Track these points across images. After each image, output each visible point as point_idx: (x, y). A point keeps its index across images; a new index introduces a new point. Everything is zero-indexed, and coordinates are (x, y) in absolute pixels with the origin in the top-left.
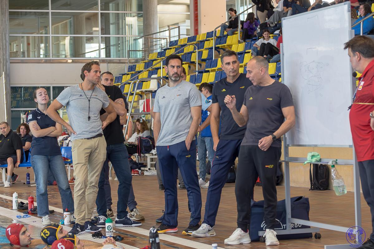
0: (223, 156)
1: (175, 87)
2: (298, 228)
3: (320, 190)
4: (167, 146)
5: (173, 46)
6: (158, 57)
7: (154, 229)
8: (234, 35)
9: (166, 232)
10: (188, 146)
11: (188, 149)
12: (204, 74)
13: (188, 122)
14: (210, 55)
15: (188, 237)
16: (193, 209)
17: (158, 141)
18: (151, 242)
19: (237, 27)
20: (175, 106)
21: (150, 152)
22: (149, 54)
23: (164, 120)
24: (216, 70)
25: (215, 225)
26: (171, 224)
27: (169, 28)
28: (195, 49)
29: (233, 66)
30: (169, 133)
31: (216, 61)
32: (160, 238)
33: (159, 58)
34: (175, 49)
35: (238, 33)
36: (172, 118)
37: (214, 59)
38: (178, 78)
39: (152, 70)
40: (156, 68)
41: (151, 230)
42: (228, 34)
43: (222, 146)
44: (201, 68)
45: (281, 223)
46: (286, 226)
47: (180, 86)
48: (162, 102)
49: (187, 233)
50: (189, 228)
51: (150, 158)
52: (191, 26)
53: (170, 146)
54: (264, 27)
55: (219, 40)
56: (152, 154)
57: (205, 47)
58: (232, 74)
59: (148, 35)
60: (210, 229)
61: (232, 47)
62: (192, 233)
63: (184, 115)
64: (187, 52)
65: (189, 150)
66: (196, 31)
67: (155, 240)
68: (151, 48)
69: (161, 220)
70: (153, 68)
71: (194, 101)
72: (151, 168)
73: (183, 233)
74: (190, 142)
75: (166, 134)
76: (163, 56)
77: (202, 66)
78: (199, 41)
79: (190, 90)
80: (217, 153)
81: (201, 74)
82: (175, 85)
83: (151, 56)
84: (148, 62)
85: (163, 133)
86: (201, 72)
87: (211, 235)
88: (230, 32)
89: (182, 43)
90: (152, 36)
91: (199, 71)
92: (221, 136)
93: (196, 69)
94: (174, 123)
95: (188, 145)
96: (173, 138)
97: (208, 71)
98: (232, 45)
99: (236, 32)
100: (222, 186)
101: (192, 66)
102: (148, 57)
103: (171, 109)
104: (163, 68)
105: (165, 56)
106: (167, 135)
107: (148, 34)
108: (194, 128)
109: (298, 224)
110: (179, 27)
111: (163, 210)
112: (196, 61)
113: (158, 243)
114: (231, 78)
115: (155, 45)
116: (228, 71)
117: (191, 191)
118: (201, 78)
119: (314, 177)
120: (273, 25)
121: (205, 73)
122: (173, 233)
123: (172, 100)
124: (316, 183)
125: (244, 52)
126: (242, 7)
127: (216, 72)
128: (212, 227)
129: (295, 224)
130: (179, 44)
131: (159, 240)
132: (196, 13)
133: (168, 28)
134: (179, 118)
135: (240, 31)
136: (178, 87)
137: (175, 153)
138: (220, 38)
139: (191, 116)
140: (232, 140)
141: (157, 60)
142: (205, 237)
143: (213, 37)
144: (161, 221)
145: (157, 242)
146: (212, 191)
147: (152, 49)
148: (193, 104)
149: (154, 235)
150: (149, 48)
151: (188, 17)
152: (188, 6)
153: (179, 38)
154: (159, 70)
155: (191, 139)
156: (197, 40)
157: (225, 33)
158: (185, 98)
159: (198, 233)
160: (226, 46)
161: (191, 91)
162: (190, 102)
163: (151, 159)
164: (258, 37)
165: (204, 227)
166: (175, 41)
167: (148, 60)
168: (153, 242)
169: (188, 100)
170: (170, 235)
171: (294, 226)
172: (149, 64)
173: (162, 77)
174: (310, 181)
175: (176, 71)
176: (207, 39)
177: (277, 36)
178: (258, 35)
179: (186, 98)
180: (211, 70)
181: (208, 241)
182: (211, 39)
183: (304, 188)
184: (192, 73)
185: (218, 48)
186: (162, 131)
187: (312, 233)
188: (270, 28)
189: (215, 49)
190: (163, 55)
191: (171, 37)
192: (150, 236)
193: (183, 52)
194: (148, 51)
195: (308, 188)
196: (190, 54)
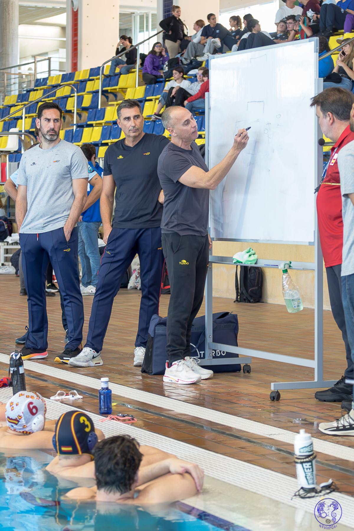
0: (116, 251)
1: (51, 150)
2: (221, 357)
3: (250, 302)
4: (37, 234)
5: (40, 86)
6: (17, 102)
7: (17, 354)
8: (130, 74)
9: (31, 358)
10: (67, 236)
11: (68, 239)
12: (86, 130)
13: (68, 200)
14: (94, 101)
15: (62, 366)
16: (71, 326)
17: (23, 227)
18: (12, 372)
19: (134, 62)
20: (50, 177)
21: (5, 240)
22: (5, 96)
23: (34, 197)
24: (103, 124)
25: (103, 349)
26: (39, 347)
27: (35, 60)
28: (72, 91)
29: (134, 122)
30: (40, 216)
31: (103, 111)
32: (25, 368)
33: (20, 104)
34: (42, 91)
35: (136, 71)
36: (45, 194)
37: (99, 107)
38: (56, 137)
39: (8, 120)
40: (14, 117)
41: (12, 355)
42: (122, 73)
43: (115, 238)
44: (80, 120)
45: (197, 349)
46: (204, 354)
47: (58, 148)
48: (31, 171)
49: (62, 361)
50: (64, 353)
51: (4, 249)
52: (67, 58)
53: (40, 234)
54: (175, 64)
55: (108, 79)
56: (8, 242)
57: (87, 90)
58: (132, 134)
59: (4, 69)
60: (95, 356)
61: (126, 91)
62: (69, 360)
63: (63, 191)
64: (61, 96)
65: (68, 241)
66: (75, 66)
67: (18, 370)
68: (7, 88)
69: (23, 340)
70: (10, 118)
71: (77, 171)
72: (6, 263)
73: (55, 360)
74: (71, 230)
75: (35, 217)
76: (26, 101)
77: (83, 118)
78: (78, 81)
79: (73, 155)
80: (109, 246)
81: (82, 129)
82: (51, 147)
83: (8, 101)
84: (3, 108)
85: (31, 215)
86: (81, 127)
87: (96, 364)
88: (124, 70)
89: (54, 83)
90: (9, 70)
91: (78, 124)
92: (115, 223)
93: (73, 121)
94: (48, 201)
95: (68, 234)
96: (45, 224)
97: (91, 126)
98: (127, 88)
99: (133, 70)
100: (114, 294)
101: (68, 117)
102: (3, 101)
103: (45, 180)
104: (26, 117)
105: (28, 101)
106: (37, 218)
107: (4, 67)
108: (77, 210)
109: (220, 351)
110: (49, 59)
111: (26, 327)
112: (74, 110)
113: (23, 374)
114: (131, 139)
115: (14, 83)
116: (127, 129)
117: (68, 301)
118: (80, 135)
119: (242, 284)
120: (187, 63)
121: (86, 127)
122: (40, 360)
123: (46, 168)
124: (244, 292)
125: (144, 99)
126: (142, 33)
127: (103, 127)
128: (98, 352)
129: (217, 351)
130: (49, 83)
131: (23, 370)
132: (75, 39)
133: (34, 58)
134: (55, 194)
135: (139, 69)
136: (55, 150)
137: (48, 245)
138: (109, 78)
139: (73, 193)
140: (130, 229)
141: (17, 105)
142: (88, 367)
143: (99, 75)
144: (25, 342)
145: (21, 373)
146: (99, 300)
147: (9, 89)
148: (76, 174)
149: (16, 363)
150: (5, 89)
151: (63, 45)
152: (63, 28)
153: (49, 75)
154: (20, 121)
155: (72, 225)
156: (76, 78)
157: (118, 70)
158: (65, 166)
159: (78, 361)
160: (118, 90)
161: (73, 157)
162: (72, 172)
163: (6, 251)
164: (166, 78)
165: (87, 352)
166: (44, 79)
167: (3, 105)
168: (15, 372)
169: (70, 169)
170: (37, 362)
171: (215, 354)
172: (5, 112)
173: (23, 131)
174: (236, 289)
175: (52, 127)
176: (91, 78)
177: (193, 78)
178: (165, 76)
179: (67, 167)
180: (96, 124)
181: (92, 372)
182: (97, 79)
183: (226, 298)
184: (67, 127)
185: (106, 91)
186: (29, 212)
187: (241, 365)
188: (183, 66)
189: (102, 94)
190: (25, 98)
191: (38, 72)
192: (10, 364)
193: (55, 96)
194: (4, 92)
195: (232, 299)
196: (66, 99)
